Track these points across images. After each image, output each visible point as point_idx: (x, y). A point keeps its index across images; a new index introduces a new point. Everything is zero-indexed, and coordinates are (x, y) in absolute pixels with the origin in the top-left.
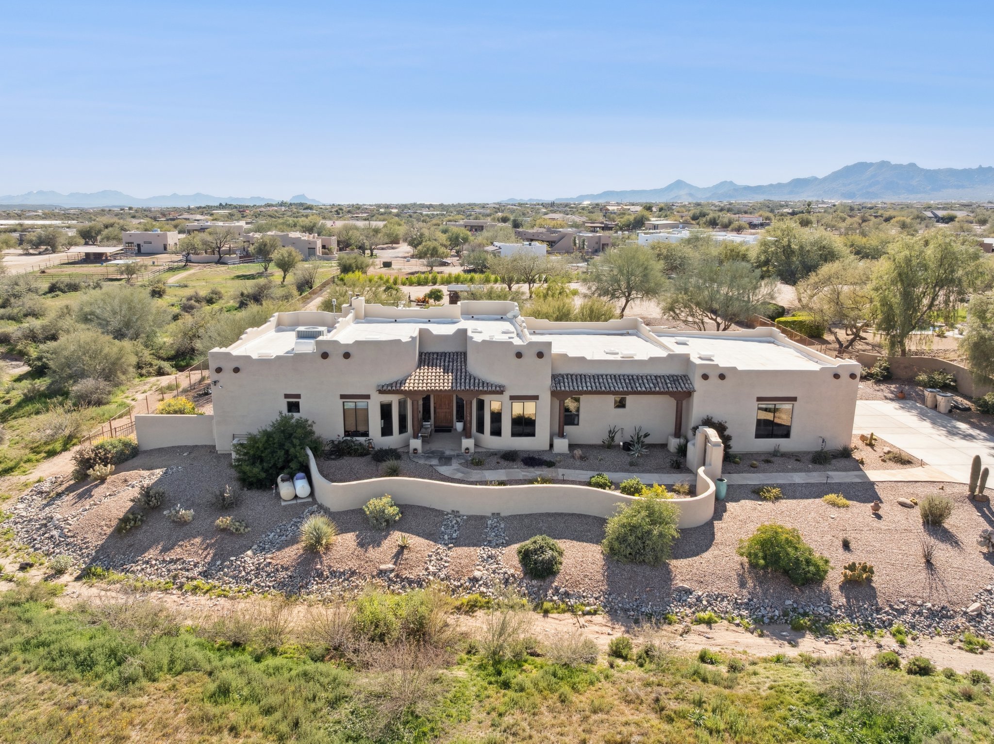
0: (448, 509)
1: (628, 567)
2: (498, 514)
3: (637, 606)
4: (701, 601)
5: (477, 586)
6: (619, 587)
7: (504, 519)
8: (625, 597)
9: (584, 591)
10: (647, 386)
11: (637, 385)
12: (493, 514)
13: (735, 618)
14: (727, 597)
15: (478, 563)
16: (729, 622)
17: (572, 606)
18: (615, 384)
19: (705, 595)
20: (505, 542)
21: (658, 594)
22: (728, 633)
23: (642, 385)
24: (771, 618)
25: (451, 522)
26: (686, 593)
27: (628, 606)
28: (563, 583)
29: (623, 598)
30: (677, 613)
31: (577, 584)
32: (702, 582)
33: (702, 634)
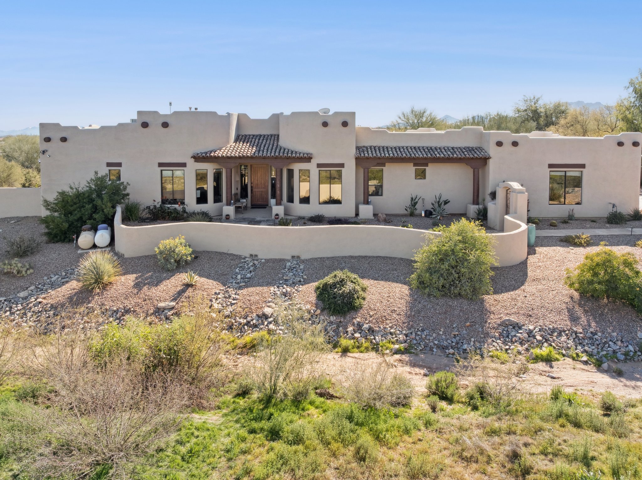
0: (246, 253)
1: (442, 301)
2: (298, 257)
3: (457, 343)
4: (534, 337)
5: (266, 323)
6: (433, 322)
7: (303, 261)
8: (441, 333)
9: (391, 327)
10: (445, 153)
11: (436, 153)
12: (293, 257)
13: (580, 354)
14: (564, 331)
15: (270, 300)
16: (574, 359)
17: (378, 344)
18: (415, 152)
19: (537, 329)
20: (302, 280)
21: (480, 329)
22: (576, 372)
23: (441, 153)
24: (626, 354)
25: (248, 264)
26: (514, 328)
27: (445, 343)
28: (366, 319)
29: (439, 334)
30: (506, 350)
31: (383, 319)
32: (530, 316)
33: (543, 373)
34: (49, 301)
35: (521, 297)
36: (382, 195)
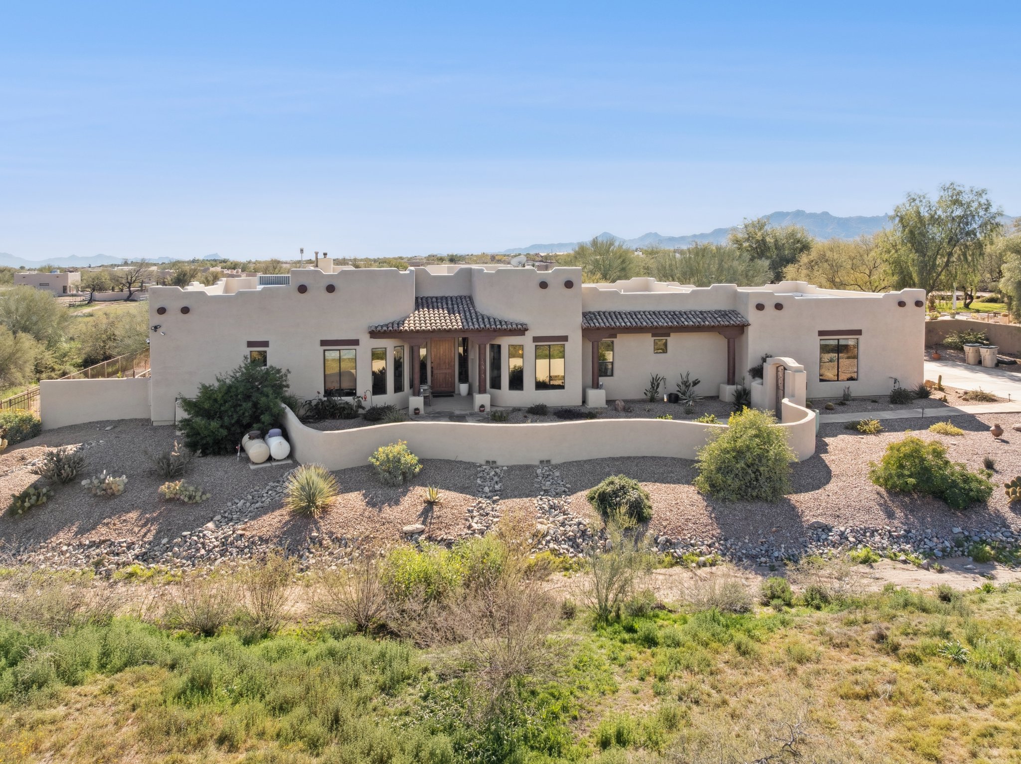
0: (481, 460)
1: (739, 506)
2: (548, 461)
3: (767, 551)
4: (847, 539)
5: (544, 543)
6: (735, 530)
7: (556, 467)
8: (747, 541)
9: (691, 538)
10: (694, 320)
11: (683, 320)
12: (542, 462)
13: (898, 554)
14: (877, 531)
15: (539, 515)
16: (892, 559)
17: (680, 558)
18: (657, 319)
19: (848, 531)
20: (567, 490)
21: (788, 535)
22: (895, 571)
23: (689, 320)
24: (943, 550)
25: (488, 474)
26: (823, 530)
27: (754, 552)
28: (660, 531)
29: (745, 542)
30: (821, 554)
31: (678, 530)
32: (838, 516)
33: (865, 575)
34: (254, 533)
35: (823, 496)
36: (612, 375)
